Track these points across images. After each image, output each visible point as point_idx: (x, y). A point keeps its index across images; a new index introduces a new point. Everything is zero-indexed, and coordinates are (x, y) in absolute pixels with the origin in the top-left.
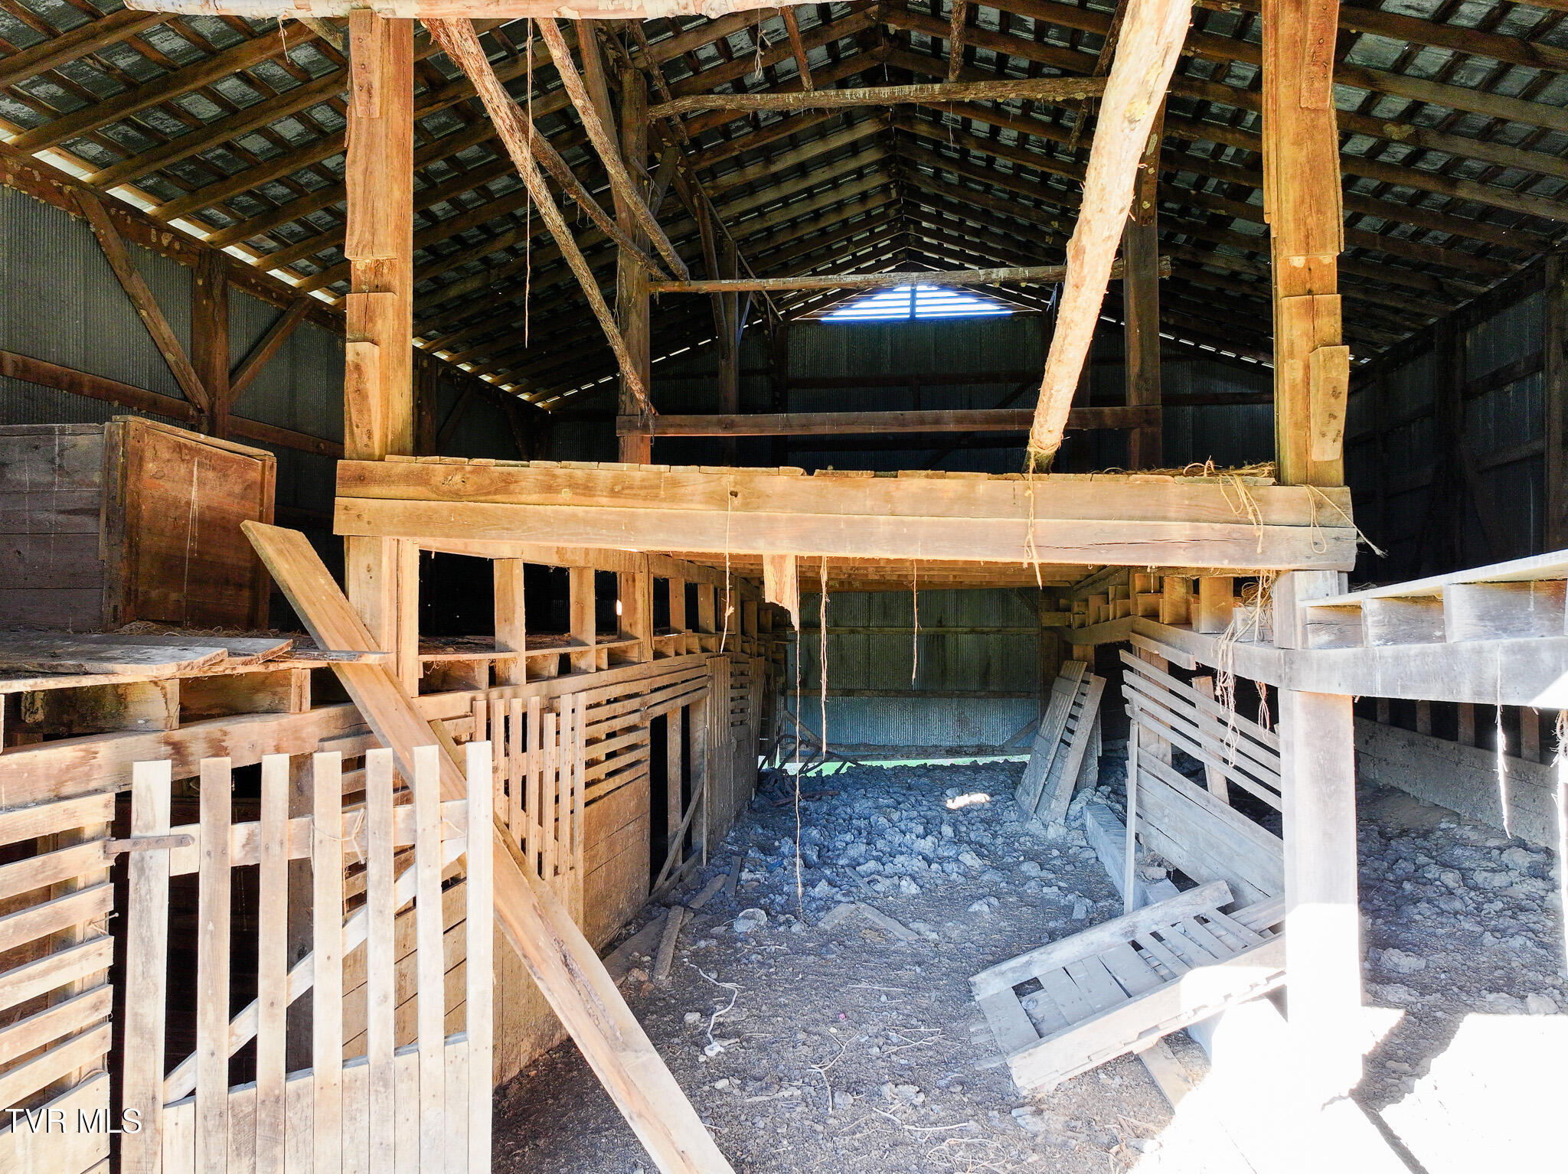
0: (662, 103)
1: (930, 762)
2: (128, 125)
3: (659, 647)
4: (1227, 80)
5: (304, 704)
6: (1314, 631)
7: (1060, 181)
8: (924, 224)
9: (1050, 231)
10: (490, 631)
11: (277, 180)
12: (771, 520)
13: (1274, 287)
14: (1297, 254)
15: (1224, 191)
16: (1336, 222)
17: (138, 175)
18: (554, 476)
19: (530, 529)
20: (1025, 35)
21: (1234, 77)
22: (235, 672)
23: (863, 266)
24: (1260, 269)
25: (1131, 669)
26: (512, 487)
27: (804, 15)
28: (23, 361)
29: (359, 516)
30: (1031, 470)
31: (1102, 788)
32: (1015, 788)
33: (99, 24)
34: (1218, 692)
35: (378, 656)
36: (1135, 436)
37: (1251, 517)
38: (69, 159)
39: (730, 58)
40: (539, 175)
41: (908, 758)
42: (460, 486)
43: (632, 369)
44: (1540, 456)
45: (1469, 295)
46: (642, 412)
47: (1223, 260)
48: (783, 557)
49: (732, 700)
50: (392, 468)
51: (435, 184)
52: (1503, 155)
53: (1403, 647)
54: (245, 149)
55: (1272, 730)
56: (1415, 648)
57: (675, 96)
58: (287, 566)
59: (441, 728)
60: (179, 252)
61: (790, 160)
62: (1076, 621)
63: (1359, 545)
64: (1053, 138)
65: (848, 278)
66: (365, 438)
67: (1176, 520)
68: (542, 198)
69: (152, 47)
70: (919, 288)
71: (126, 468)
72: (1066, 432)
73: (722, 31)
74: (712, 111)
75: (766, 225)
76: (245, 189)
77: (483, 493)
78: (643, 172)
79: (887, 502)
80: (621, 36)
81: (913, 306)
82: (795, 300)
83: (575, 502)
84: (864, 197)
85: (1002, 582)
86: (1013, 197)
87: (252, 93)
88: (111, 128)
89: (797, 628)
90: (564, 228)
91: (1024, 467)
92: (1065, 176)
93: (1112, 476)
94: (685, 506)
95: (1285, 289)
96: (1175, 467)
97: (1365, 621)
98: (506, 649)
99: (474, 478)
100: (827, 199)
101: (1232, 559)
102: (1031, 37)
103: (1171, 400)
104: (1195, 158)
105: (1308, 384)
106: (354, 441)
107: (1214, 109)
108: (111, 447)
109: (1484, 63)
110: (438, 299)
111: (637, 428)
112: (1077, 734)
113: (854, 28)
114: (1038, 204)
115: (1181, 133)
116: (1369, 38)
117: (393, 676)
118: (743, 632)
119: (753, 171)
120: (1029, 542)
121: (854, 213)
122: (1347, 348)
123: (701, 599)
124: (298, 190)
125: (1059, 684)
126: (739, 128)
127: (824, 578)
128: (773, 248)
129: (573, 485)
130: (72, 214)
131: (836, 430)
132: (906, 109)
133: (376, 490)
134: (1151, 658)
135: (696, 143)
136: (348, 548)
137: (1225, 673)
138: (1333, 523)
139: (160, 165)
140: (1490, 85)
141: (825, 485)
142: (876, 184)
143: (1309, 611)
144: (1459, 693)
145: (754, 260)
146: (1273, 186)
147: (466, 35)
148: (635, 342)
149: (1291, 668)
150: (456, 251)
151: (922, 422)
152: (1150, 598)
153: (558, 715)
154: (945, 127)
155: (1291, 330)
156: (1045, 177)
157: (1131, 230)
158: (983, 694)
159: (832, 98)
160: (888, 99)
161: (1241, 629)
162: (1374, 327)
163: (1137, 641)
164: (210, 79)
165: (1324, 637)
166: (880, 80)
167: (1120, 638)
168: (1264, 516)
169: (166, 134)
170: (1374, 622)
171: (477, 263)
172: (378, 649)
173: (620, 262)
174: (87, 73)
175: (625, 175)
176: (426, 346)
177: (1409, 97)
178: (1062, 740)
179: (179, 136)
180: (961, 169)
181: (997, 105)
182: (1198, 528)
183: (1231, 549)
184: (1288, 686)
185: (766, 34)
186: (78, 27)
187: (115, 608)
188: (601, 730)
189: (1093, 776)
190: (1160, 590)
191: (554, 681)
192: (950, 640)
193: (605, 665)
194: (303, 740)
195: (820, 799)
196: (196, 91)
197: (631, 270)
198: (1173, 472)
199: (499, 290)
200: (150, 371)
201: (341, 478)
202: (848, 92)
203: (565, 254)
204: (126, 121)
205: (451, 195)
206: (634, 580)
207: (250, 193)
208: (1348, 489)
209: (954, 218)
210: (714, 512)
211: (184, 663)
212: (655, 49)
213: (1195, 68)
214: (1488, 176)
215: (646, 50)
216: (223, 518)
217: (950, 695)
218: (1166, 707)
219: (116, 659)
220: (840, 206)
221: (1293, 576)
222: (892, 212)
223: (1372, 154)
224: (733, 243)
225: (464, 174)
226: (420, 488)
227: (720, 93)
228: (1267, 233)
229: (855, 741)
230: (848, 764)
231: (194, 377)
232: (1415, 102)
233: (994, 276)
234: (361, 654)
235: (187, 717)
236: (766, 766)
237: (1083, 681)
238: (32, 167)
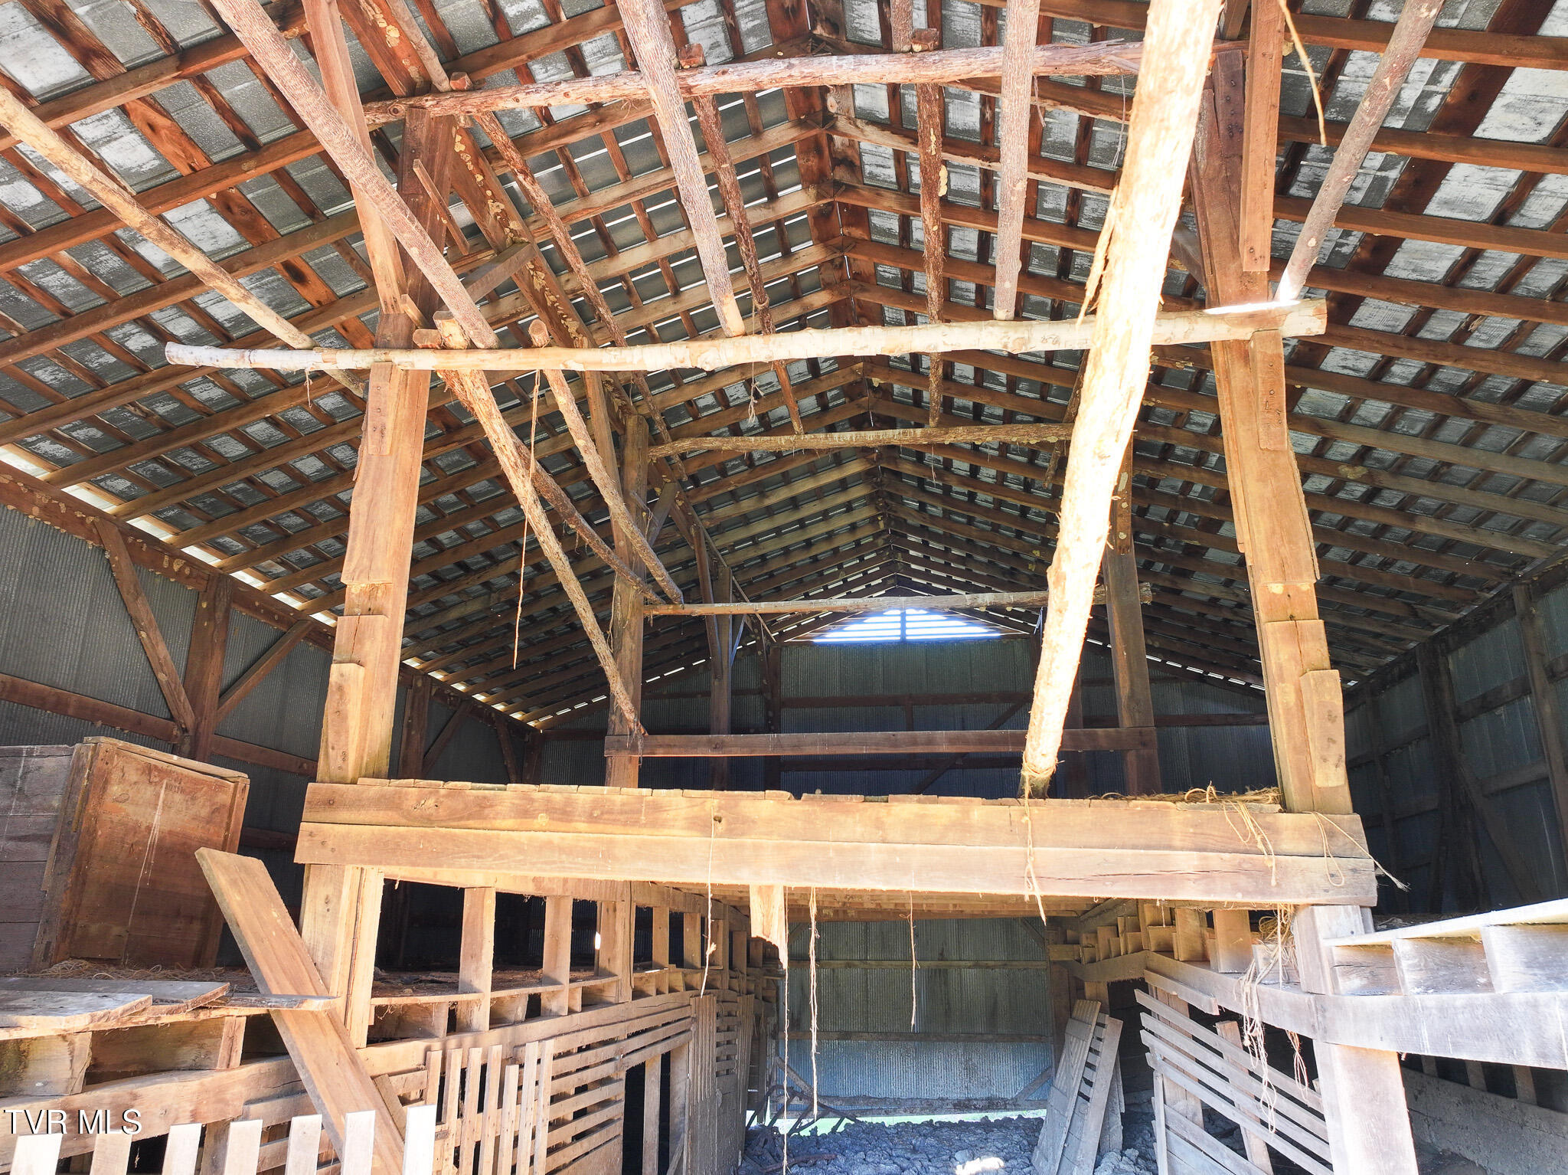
0: (662, 444)
1: (936, 1118)
2: (159, 463)
3: (639, 984)
4: (1188, 426)
5: (233, 1059)
6: (1345, 974)
7: (1038, 514)
8: (912, 552)
9: (1032, 559)
10: (455, 967)
11: (292, 511)
12: (757, 848)
13: (1255, 612)
14: (1275, 581)
15: (1195, 524)
16: (1308, 552)
17: (160, 507)
18: (532, 800)
19: (502, 857)
20: (998, 388)
21: (1194, 423)
22: (159, 1022)
23: (853, 591)
24: (1237, 596)
25: (1149, 1012)
26: (487, 811)
27: (795, 369)
28: (13, 682)
29: (323, 843)
30: (1026, 795)
31: (1128, 1152)
32: (1032, 1151)
33: (148, 376)
34: (1247, 1043)
35: (322, 1002)
36: (1131, 757)
37: (1260, 846)
38: (96, 493)
39: (727, 406)
40: (540, 507)
41: (912, 1113)
42: (432, 811)
43: (623, 689)
44: (1545, 780)
45: (1445, 621)
46: (631, 732)
47: (1200, 587)
48: (770, 888)
49: (718, 1044)
50: (362, 793)
51: (444, 516)
52: (1453, 494)
53: (1446, 997)
54: (265, 484)
55: (1311, 1087)
56: (1461, 998)
57: (675, 438)
58: (238, 898)
59: (387, 1085)
60: (188, 577)
61: (784, 494)
62: (1086, 956)
63: (1378, 878)
64: (1030, 476)
65: (838, 602)
66: (340, 761)
67: (1182, 849)
68: (541, 528)
69: (191, 395)
70: (908, 612)
71: (89, 791)
72: (1061, 754)
73: (721, 382)
74: (709, 451)
75: (760, 553)
76: (262, 518)
77: (456, 818)
78: (642, 504)
79: (878, 828)
80: (626, 387)
81: (903, 629)
82: (787, 622)
83: (552, 828)
84: (853, 527)
85: (1005, 911)
86: (996, 528)
87: (278, 435)
88: (143, 466)
89: (785, 966)
90: (562, 555)
91: (1019, 792)
92: (1044, 510)
93: (1111, 801)
94: (666, 831)
95: (1267, 614)
96: (1175, 792)
97: (1399, 964)
98: (471, 990)
99: (448, 802)
100: (818, 530)
101: (1246, 893)
102: (1003, 389)
103: (1163, 721)
104: (1166, 494)
105: (1302, 707)
106: (328, 764)
107: (1178, 451)
108: (77, 770)
109: (1421, 416)
110: (438, 621)
111: (626, 749)
112: (1096, 1085)
113: (842, 382)
114: (1019, 535)
115: (1149, 472)
116: (1313, 393)
117: (339, 1025)
118: (731, 967)
119: (748, 505)
120: (1029, 873)
121: (844, 542)
122: (1336, 672)
123: (687, 930)
124: (312, 520)
125: (1072, 1027)
126: (735, 467)
127: (813, 911)
128: (766, 574)
129: (550, 809)
130: (90, 543)
131: (827, 751)
132: (891, 450)
133: (344, 815)
134: (1169, 1000)
135: (694, 479)
136: (308, 878)
137: (1251, 1020)
138: (1348, 853)
139: (182, 498)
140: (1431, 432)
141: (814, 808)
142: (864, 516)
143: (1335, 951)
144: (1520, 1054)
145: (749, 584)
146: (1243, 519)
147: (479, 384)
148: (627, 663)
149: (1324, 1017)
150: (461, 576)
151: (915, 743)
152: (1163, 931)
153: (521, 1066)
154: (928, 467)
155: (1278, 654)
156: (1024, 511)
157: (1110, 559)
158: (990, 1037)
159: (821, 440)
160: (873, 442)
161: (1263, 970)
162: (1357, 650)
163: (1153, 979)
164: (241, 423)
165: (1356, 982)
166: (866, 425)
167: (1133, 975)
168: (1274, 846)
169: (192, 471)
170: (1410, 966)
171: (480, 587)
172: (325, 993)
173: (616, 587)
174: (127, 419)
175: (623, 507)
176: (422, 666)
177: (1359, 442)
178: (1080, 1094)
179: (205, 471)
180: (944, 502)
181: (975, 447)
182: (1206, 858)
183: (1243, 881)
184: (1324, 1038)
185: (760, 387)
186: (125, 380)
187: (49, 943)
188: (570, 1084)
189: (1117, 1136)
190: (1172, 922)
191: (521, 1027)
192: (953, 975)
193: (578, 1008)
194: (226, 1102)
195: (814, 1164)
196: (227, 433)
197: (627, 596)
198: (1174, 797)
199: (498, 613)
200: (140, 689)
201: (309, 802)
202: (836, 435)
203: (560, 579)
204: (157, 459)
205: (458, 525)
206: (615, 910)
207: (265, 523)
208: (1357, 817)
209: (941, 547)
210: (695, 839)
211: (100, 1013)
212: (658, 398)
213: (1157, 416)
214: (1443, 512)
215: (649, 399)
216: (185, 843)
217: (955, 1039)
218: (1192, 1058)
219: (25, 1008)
220: (830, 536)
221: (1312, 911)
222: (880, 542)
223: (1331, 492)
224: (727, 569)
225: (471, 506)
226: (390, 813)
227: (718, 436)
228: (1242, 562)
229: (854, 1093)
230: (846, 1121)
231: (183, 697)
232: (1363, 446)
233: (980, 601)
234: (303, 998)
235: (94, 1077)
236: (755, 1123)
237: (1098, 1024)
238: (60, 500)
